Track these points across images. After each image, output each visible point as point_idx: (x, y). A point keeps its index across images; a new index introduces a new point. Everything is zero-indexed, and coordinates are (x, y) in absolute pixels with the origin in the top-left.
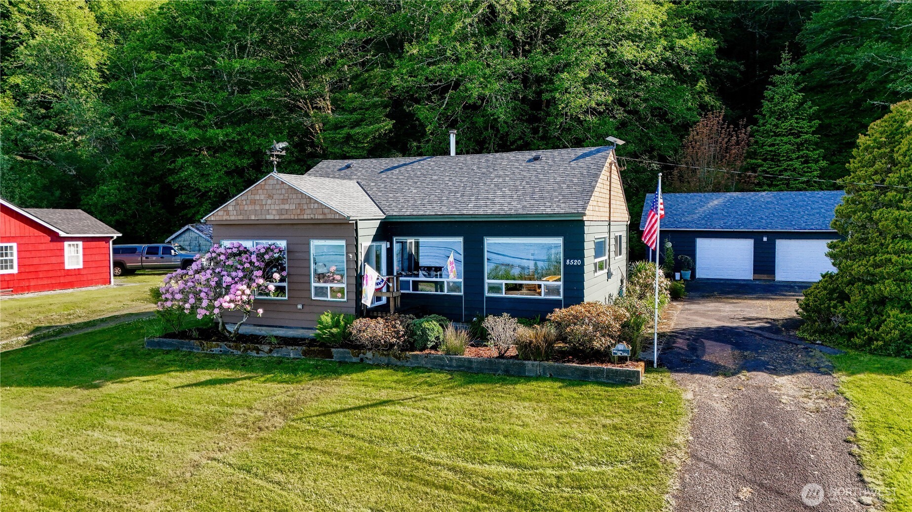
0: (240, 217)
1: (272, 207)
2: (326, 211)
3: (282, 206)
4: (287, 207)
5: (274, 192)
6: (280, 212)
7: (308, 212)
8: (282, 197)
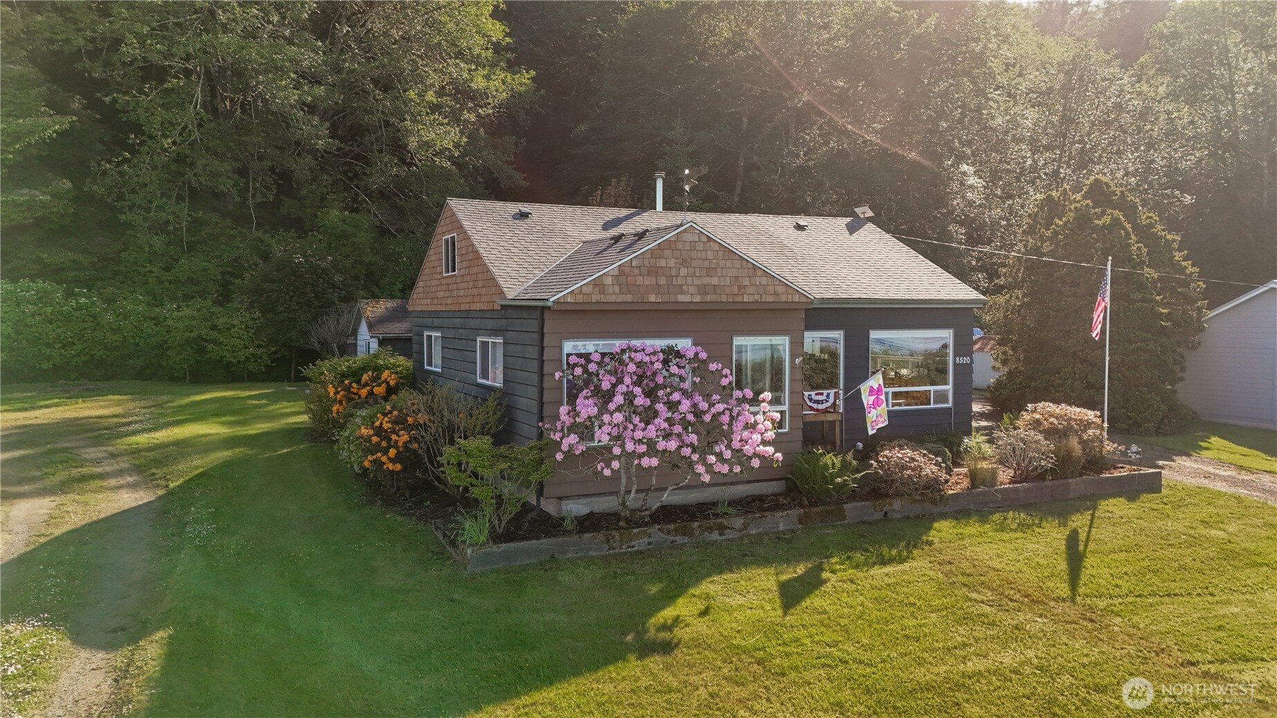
0: (629, 298)
1: (689, 280)
2: (780, 289)
3: (706, 280)
4: (715, 281)
5: (694, 254)
6: (703, 290)
7: (751, 290)
8: (706, 264)
